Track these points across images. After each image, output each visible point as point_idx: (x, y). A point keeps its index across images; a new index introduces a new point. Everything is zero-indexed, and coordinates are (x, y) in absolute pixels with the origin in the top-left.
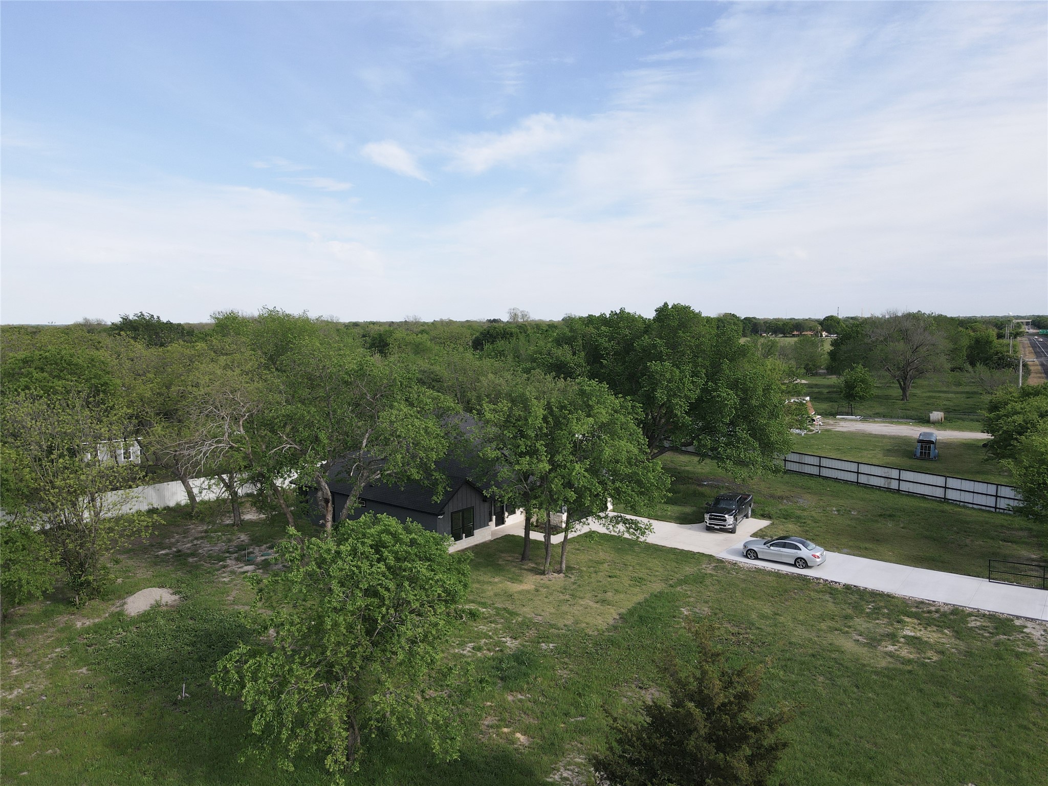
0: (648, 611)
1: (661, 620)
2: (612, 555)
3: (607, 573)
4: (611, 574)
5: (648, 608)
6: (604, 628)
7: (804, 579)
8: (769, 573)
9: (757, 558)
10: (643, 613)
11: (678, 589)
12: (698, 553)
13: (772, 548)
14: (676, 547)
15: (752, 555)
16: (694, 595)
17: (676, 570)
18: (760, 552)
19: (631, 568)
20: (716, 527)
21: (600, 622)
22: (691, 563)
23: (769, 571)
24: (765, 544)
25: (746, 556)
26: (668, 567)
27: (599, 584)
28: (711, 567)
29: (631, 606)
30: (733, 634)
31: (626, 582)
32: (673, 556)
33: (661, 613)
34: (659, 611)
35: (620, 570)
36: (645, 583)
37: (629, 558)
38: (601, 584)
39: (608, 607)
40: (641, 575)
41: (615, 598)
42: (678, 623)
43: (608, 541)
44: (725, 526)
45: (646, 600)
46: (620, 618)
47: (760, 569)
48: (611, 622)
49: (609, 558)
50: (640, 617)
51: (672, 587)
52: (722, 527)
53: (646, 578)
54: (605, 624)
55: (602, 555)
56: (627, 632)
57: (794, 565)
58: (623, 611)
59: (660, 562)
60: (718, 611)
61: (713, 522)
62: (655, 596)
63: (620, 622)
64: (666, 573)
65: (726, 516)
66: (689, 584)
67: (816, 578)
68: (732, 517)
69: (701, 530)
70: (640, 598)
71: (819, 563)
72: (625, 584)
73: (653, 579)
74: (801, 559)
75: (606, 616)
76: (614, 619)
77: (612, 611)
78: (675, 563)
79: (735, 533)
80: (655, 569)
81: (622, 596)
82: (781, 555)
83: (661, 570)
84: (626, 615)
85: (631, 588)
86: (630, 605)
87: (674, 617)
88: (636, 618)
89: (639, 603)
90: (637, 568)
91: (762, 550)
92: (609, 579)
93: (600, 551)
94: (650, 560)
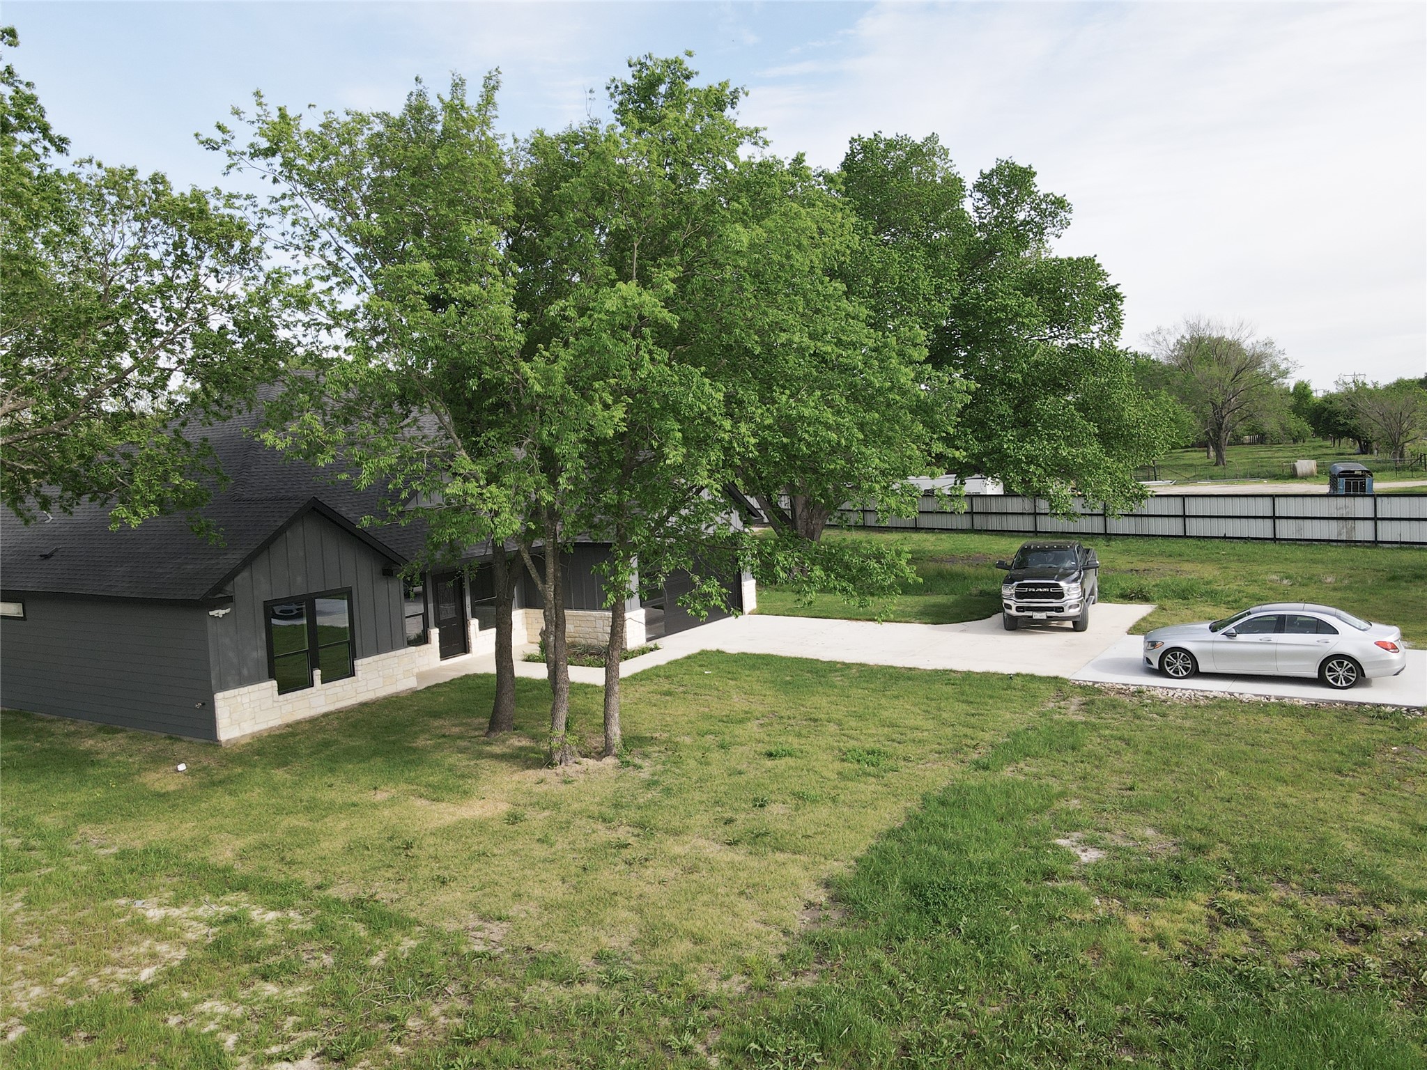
0: (935, 863)
1: (1003, 894)
2: (769, 700)
3: (761, 748)
4: (773, 749)
5: (933, 849)
6: (772, 952)
7: (1377, 713)
8: (1262, 707)
9: (1195, 673)
10: (921, 872)
11: (1008, 772)
12: (1018, 675)
13: (1241, 637)
14: (948, 667)
15: (1179, 664)
16: (1074, 788)
17: (973, 720)
18: (1205, 653)
19: (832, 728)
20: (1037, 615)
21: (752, 925)
22: (1011, 701)
23: (1251, 704)
24: (1213, 629)
25: (1161, 672)
26: (945, 715)
27: (736, 779)
28: (1073, 708)
29: (863, 847)
30: (1340, 931)
31: (830, 767)
32: (949, 689)
33: (991, 866)
34: (979, 855)
35: (799, 735)
36: (891, 763)
37: (824, 702)
38: (742, 780)
39: (780, 857)
40: (870, 744)
41: (799, 821)
42: (1078, 902)
43: (753, 667)
44: (1060, 609)
45: (915, 822)
46: (835, 899)
47: (1225, 701)
48: (799, 921)
49: (761, 708)
50: (915, 889)
51: (986, 768)
52: (1053, 614)
53: (890, 750)
54: (775, 935)
55: (738, 703)
56: (876, 966)
57: (1320, 681)
58: (839, 868)
59: (915, 705)
60: (1199, 839)
61: (1025, 602)
62: (943, 803)
63: (835, 916)
64: (949, 731)
65: (1062, 583)
66: (1036, 756)
67: (1419, 709)
68: (1074, 585)
69: (994, 630)
70: (890, 814)
71: (1398, 668)
72: (825, 773)
73: (912, 750)
74: (1341, 658)
75: (775, 894)
76: (809, 905)
77: (794, 871)
78: (964, 706)
79: (1083, 629)
80: (910, 722)
81: (823, 812)
82: (1274, 656)
83: (930, 724)
84: (855, 883)
85: (850, 784)
86: (861, 845)
87: (1049, 875)
88: (896, 892)
89: (891, 834)
90: (853, 724)
91: (1209, 646)
92: (769, 763)
93: (733, 692)
94: (883, 701)
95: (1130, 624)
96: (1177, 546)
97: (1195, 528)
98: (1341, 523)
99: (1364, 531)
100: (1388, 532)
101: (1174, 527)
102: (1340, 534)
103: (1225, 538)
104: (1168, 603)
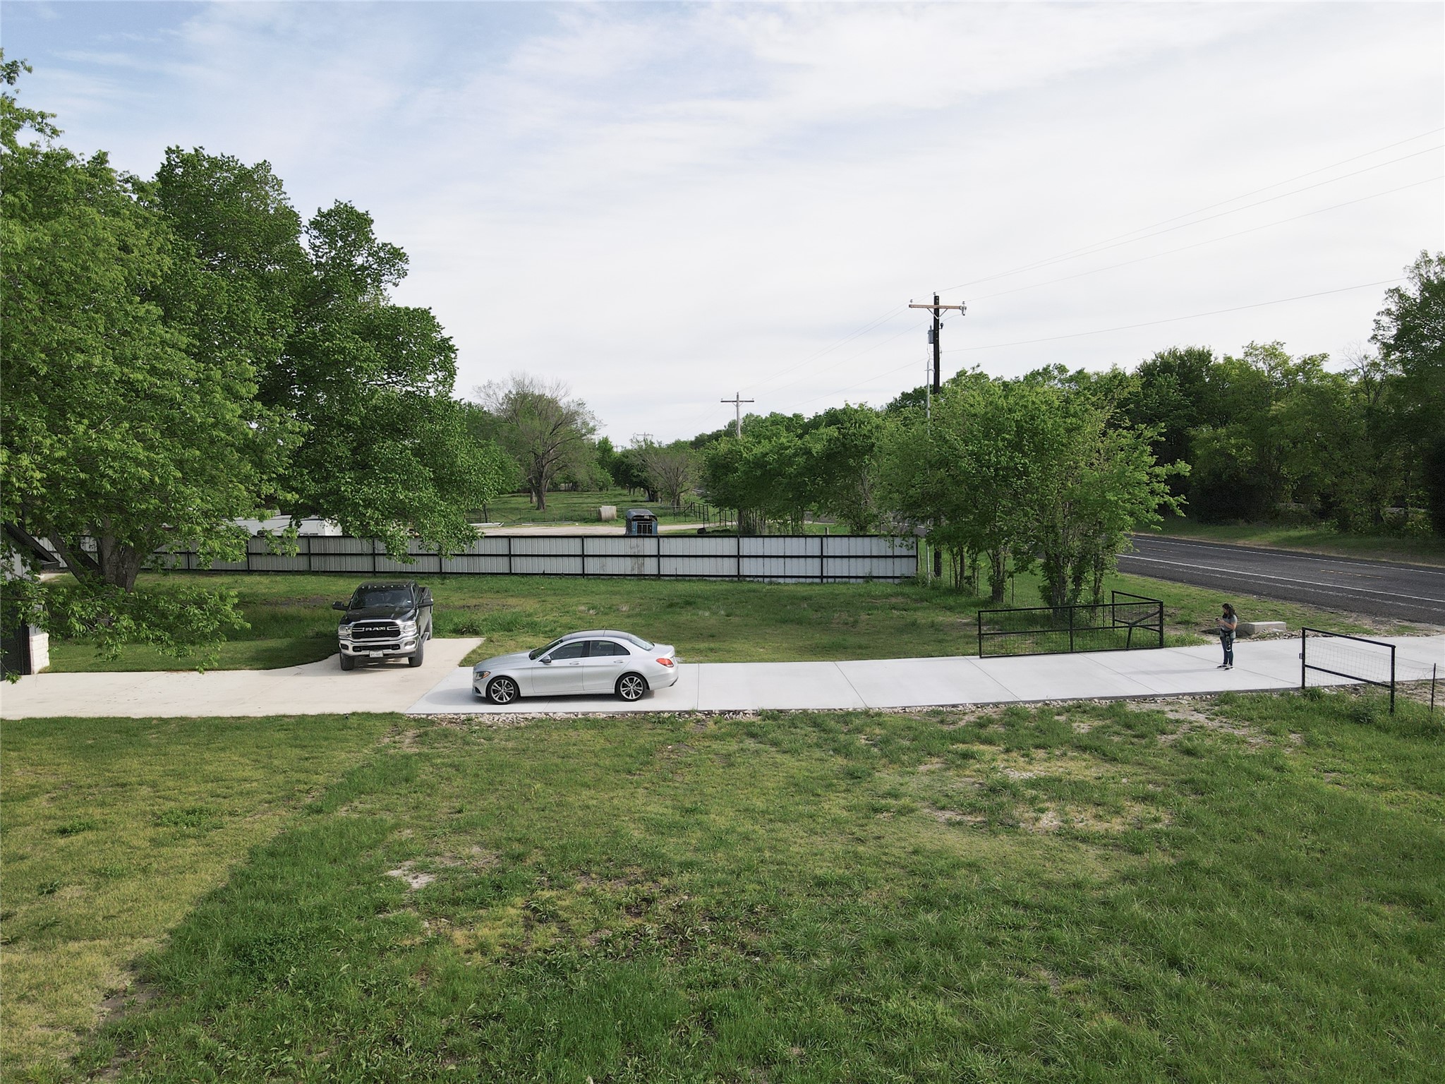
0: (262, 918)
1: (334, 936)
2: (65, 769)
3: (50, 825)
4: (67, 824)
5: (260, 904)
6: (61, 1056)
7: (657, 719)
8: (571, 723)
9: (517, 698)
10: (243, 930)
11: (342, 812)
12: (354, 714)
13: (555, 663)
14: (281, 712)
15: (503, 691)
16: (407, 818)
17: (307, 764)
18: (526, 679)
19: (145, 791)
20: (374, 654)
21: (35, 1032)
22: (347, 741)
23: (564, 721)
24: (532, 657)
25: (488, 700)
26: (276, 762)
27: (15, 866)
28: (407, 741)
29: (179, 916)
30: (626, 907)
31: (139, 835)
32: (281, 735)
33: (322, 910)
34: (308, 901)
35: (103, 804)
36: (215, 820)
37: (135, 764)
38: (25, 866)
39: (73, 946)
40: (191, 803)
41: (100, 901)
42: (409, 928)
43: (42, 734)
44: (397, 647)
45: (240, 878)
46: (141, 982)
47: (541, 720)
48: (95, 1013)
49: (52, 780)
50: (238, 950)
51: (319, 811)
52: (390, 651)
53: (212, 807)
54: (66, 1036)
55: (22, 777)
56: (192, 1043)
57: (616, 696)
58: (146, 945)
59: (242, 755)
60: (517, 848)
61: (362, 642)
62: (272, 854)
63: (143, 999)
64: (280, 778)
65: (398, 622)
66: (371, 792)
67: (687, 712)
68: (410, 623)
69: (333, 670)
70: (212, 875)
71: (673, 679)
72: (135, 843)
73: (239, 803)
74: (631, 675)
75: (67, 990)
76: (111, 994)
77: (92, 959)
78: (298, 751)
79: (418, 664)
80: (240, 774)
81: (130, 887)
82: (581, 677)
83: (259, 774)
84: (167, 958)
85: (164, 850)
86: (175, 914)
87: (381, 908)
88: (217, 957)
89: (213, 896)
90: (171, 784)
91: (529, 673)
92: (62, 842)
93: (14, 764)
94: (207, 755)
95: (462, 657)
96: (505, 582)
97: (520, 566)
98: (634, 560)
99: (650, 567)
100: (669, 567)
101: (500, 565)
102: (633, 569)
103: (544, 574)
104: (496, 636)
